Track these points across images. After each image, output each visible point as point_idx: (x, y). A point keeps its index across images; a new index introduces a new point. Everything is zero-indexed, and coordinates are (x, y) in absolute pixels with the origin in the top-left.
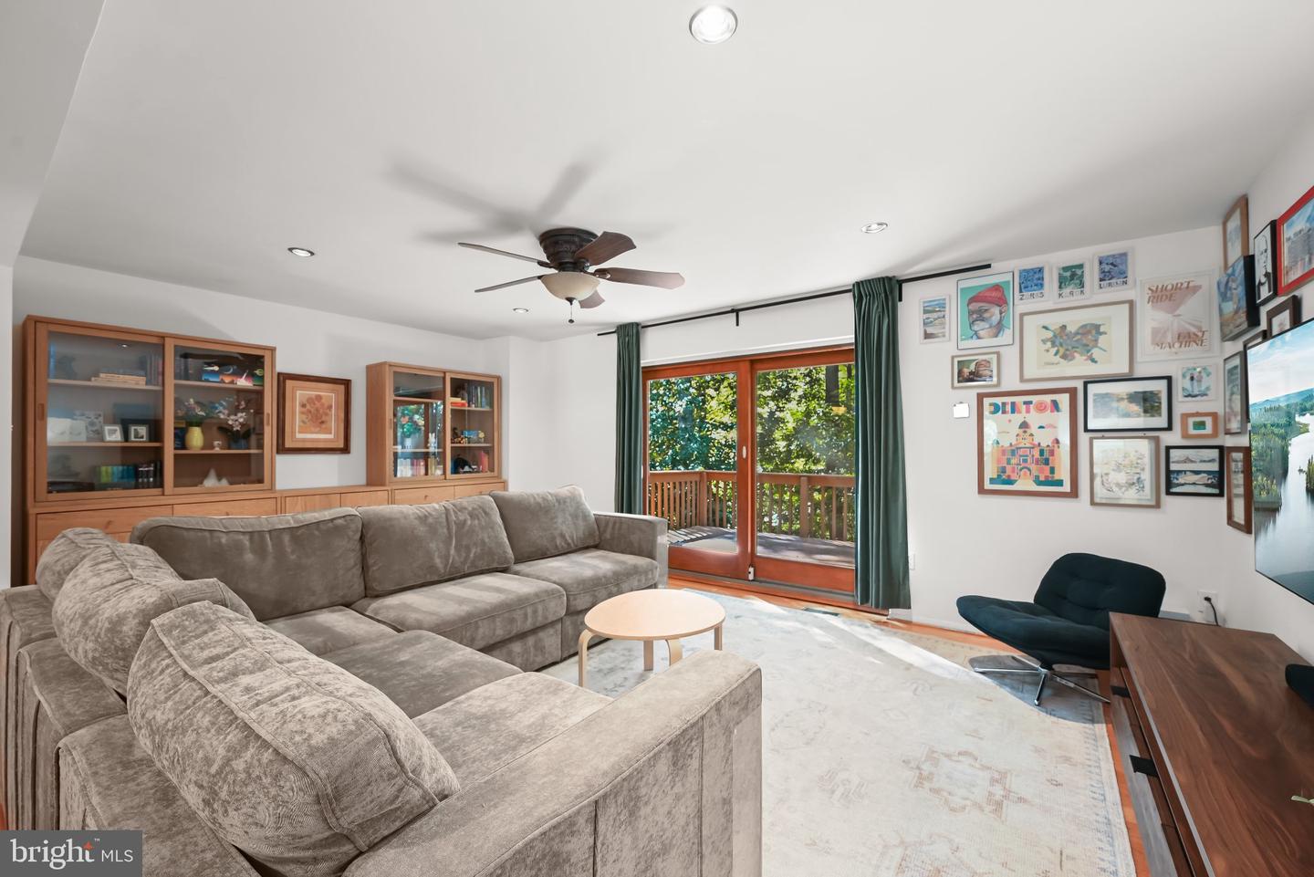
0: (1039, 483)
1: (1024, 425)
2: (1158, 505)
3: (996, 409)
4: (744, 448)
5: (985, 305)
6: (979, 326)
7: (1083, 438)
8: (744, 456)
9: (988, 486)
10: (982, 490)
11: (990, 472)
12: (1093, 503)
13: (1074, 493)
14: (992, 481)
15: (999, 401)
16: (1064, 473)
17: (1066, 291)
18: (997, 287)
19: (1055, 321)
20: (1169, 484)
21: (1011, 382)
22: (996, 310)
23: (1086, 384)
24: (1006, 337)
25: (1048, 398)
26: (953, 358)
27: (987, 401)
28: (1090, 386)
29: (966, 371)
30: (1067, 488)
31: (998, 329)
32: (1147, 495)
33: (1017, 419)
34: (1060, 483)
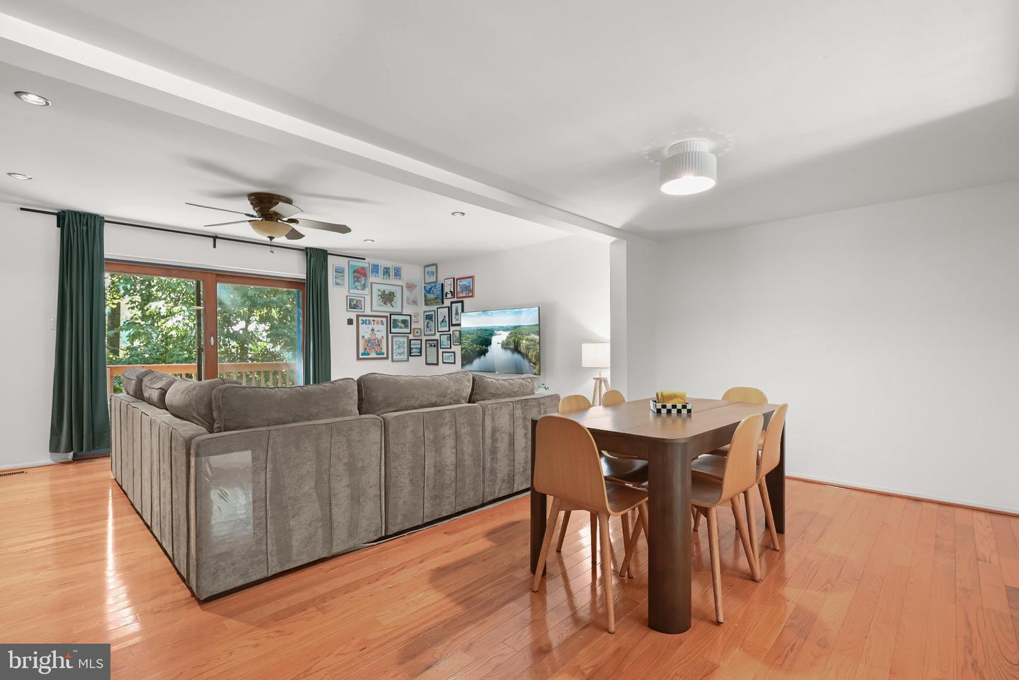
0: (377, 354)
1: (373, 330)
2: (408, 360)
3: (364, 322)
4: (212, 339)
5: (359, 275)
6: (357, 284)
7: (390, 335)
8: (212, 343)
9: (361, 356)
10: (358, 359)
11: (361, 351)
12: (392, 361)
13: (387, 358)
14: (362, 354)
15: (364, 319)
16: (384, 350)
17: (385, 277)
18: (363, 268)
19: (383, 288)
20: (410, 353)
21: (368, 312)
22: (363, 278)
23: (390, 315)
24: (367, 291)
25: (380, 319)
26: (347, 297)
27: (360, 318)
28: (392, 316)
29: (353, 304)
30: (385, 356)
31: (364, 287)
32: (405, 357)
33: (370, 327)
34: (383, 354)
